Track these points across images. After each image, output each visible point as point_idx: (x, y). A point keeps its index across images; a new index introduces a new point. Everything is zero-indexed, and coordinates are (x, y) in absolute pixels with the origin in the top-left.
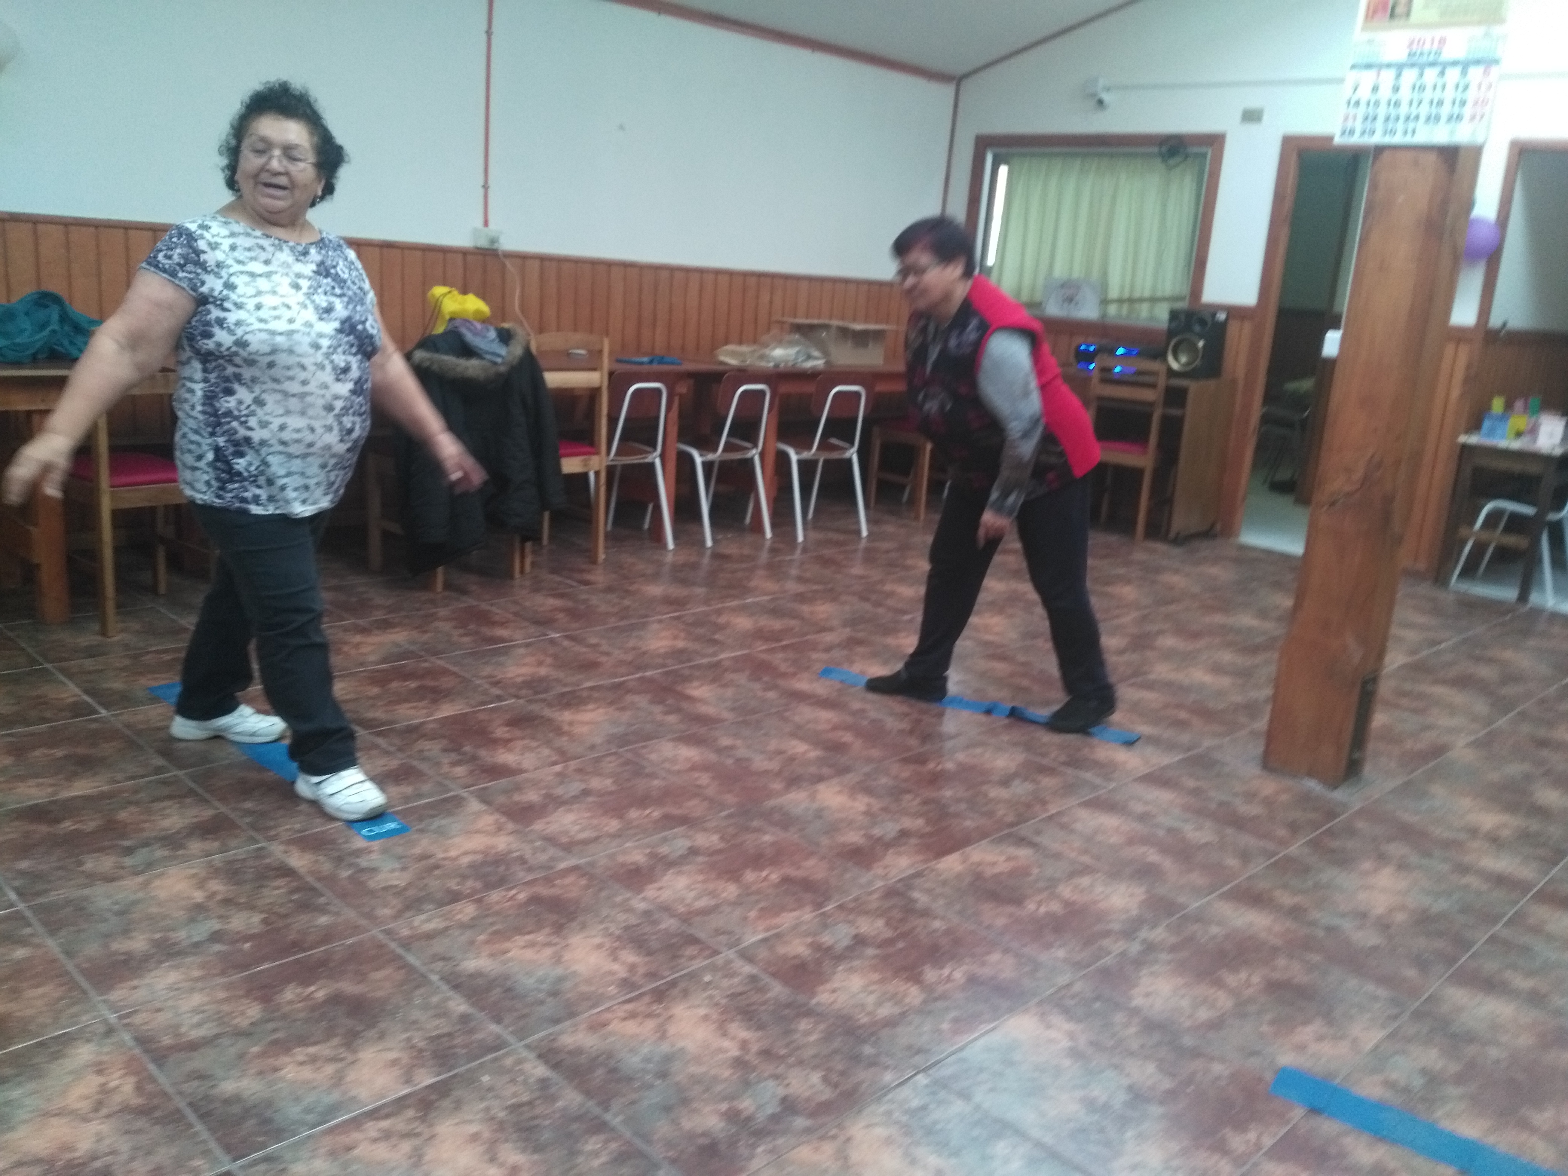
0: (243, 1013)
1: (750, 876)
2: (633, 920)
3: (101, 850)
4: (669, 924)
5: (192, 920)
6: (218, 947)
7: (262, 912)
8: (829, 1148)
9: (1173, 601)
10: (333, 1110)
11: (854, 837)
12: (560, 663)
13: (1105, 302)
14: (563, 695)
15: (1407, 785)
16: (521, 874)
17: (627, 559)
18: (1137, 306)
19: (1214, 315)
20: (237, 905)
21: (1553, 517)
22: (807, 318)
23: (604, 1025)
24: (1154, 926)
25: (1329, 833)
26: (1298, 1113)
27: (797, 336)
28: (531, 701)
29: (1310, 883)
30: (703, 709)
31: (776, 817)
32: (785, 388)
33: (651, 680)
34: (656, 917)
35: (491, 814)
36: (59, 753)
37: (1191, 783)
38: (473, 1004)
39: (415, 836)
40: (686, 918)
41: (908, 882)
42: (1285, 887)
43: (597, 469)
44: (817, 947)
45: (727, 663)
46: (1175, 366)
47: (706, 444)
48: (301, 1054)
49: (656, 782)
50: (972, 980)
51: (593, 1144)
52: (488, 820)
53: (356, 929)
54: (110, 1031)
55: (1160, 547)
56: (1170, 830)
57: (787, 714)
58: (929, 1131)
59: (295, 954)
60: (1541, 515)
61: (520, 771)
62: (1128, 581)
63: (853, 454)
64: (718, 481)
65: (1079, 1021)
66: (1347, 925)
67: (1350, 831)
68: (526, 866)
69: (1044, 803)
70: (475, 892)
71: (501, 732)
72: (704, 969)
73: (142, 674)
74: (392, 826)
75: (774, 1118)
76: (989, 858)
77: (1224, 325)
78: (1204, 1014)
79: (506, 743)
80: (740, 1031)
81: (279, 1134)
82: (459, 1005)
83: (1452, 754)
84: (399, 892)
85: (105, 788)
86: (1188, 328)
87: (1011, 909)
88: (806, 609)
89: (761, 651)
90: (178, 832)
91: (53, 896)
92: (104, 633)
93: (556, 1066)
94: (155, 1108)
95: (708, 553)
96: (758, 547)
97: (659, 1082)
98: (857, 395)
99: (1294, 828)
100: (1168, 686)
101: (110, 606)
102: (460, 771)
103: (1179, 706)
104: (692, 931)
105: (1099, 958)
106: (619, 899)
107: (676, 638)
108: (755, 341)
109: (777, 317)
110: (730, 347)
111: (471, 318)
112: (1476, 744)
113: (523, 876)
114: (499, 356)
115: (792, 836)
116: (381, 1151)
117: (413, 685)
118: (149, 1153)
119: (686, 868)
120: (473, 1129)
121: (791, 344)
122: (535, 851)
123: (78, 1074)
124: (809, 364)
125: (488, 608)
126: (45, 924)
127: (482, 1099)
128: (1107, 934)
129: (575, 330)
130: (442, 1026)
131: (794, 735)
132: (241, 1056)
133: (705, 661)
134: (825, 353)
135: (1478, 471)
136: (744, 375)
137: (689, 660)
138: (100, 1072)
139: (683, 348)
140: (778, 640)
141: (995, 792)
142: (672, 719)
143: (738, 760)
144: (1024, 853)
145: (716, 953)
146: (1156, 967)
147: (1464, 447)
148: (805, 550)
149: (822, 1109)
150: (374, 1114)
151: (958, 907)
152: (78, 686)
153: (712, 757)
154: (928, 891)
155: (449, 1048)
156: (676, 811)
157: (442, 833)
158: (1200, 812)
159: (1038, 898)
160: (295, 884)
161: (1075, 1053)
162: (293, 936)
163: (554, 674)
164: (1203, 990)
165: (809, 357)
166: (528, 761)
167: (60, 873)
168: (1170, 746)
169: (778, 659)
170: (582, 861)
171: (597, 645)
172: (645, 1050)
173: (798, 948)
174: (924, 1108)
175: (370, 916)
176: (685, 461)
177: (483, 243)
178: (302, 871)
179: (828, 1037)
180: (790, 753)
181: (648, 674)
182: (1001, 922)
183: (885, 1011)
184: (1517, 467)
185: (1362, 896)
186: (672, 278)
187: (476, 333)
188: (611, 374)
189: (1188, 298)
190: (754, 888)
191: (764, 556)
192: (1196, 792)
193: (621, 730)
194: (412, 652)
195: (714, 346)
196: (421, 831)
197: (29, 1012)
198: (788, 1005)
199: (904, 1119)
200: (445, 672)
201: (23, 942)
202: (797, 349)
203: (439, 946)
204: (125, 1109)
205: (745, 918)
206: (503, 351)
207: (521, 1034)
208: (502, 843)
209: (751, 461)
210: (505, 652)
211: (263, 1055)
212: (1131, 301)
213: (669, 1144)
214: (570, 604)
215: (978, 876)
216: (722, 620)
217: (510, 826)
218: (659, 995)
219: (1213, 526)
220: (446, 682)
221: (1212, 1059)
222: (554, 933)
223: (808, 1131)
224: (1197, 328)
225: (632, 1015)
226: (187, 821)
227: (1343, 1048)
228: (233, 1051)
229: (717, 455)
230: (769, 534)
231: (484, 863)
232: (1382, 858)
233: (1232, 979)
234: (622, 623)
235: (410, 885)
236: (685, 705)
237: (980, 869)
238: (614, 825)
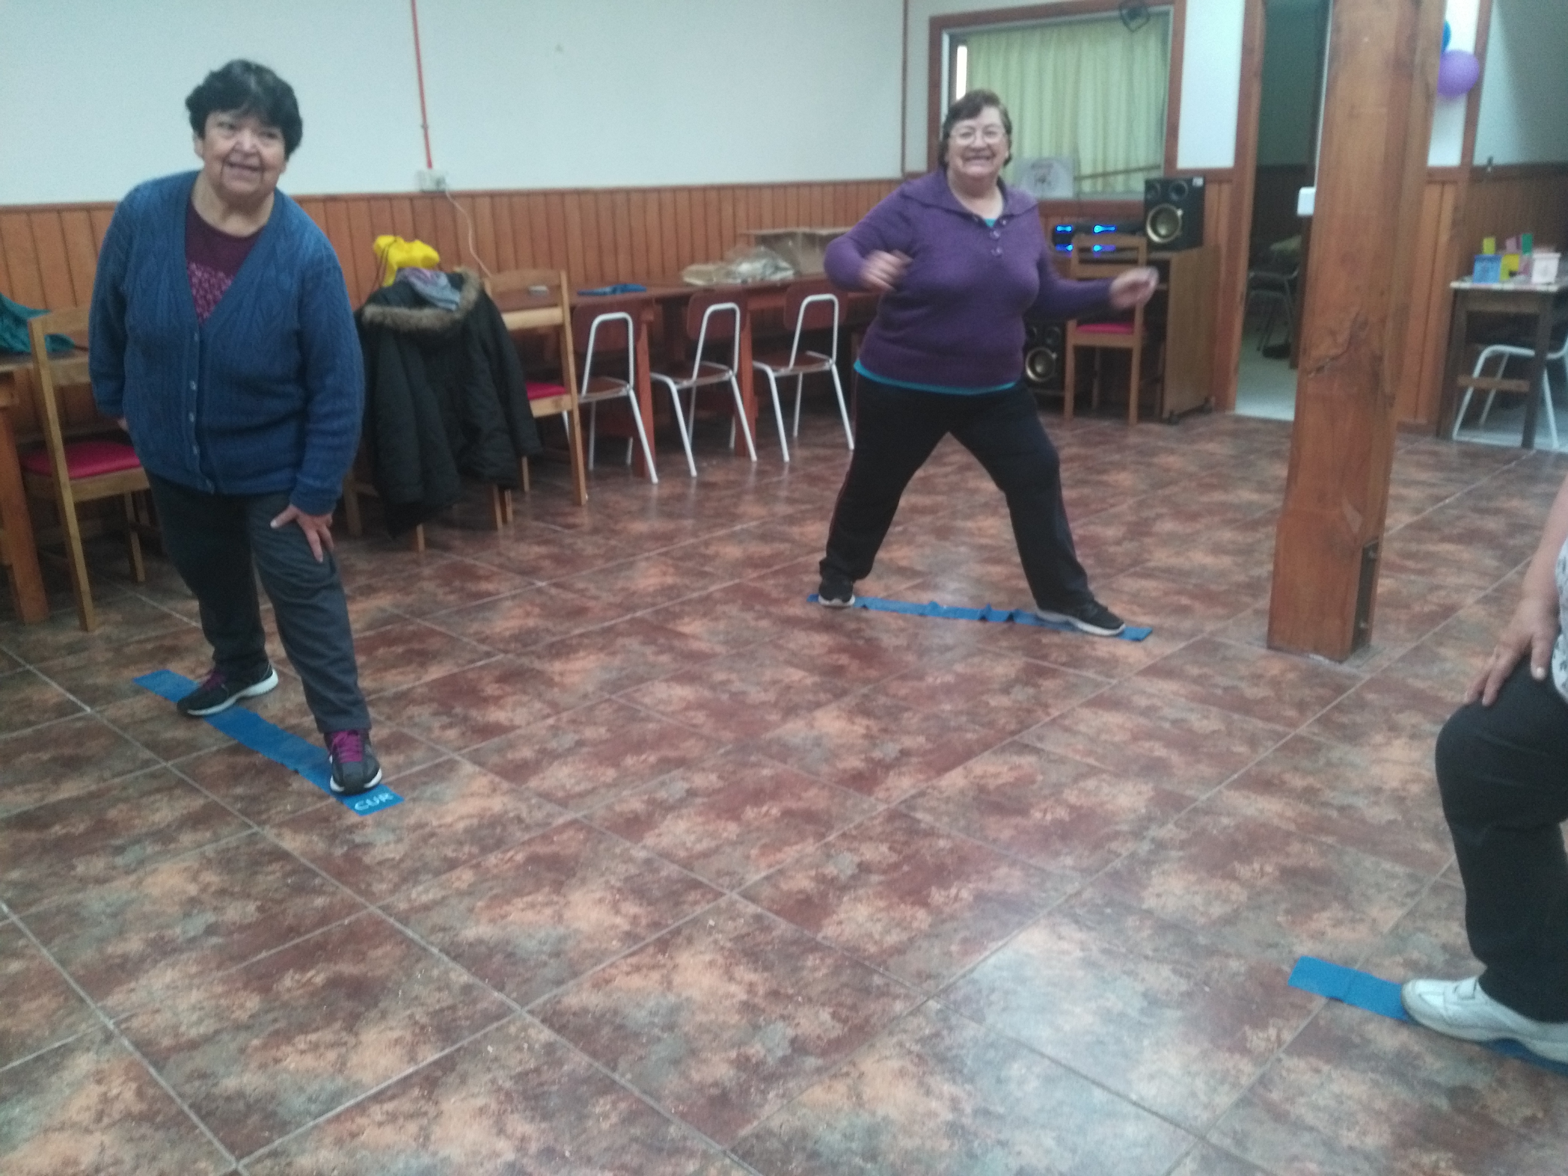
0: (242, 1006)
1: (750, 813)
2: (633, 870)
3: (92, 852)
4: (670, 870)
5: (187, 915)
6: (215, 940)
7: (256, 899)
8: (841, 1087)
9: (1170, 483)
10: (336, 1097)
11: (854, 763)
12: (549, 612)
13: (1078, 179)
14: (552, 645)
15: (1417, 649)
16: (518, 834)
17: (611, 498)
18: (1111, 179)
19: (1190, 181)
20: (232, 894)
21: (1552, 356)
22: (774, 227)
23: (607, 982)
24: (1163, 824)
25: (1338, 708)
26: (1318, 1003)
27: (762, 249)
28: (519, 655)
29: (1322, 762)
30: (695, 645)
31: (775, 749)
32: (755, 304)
33: (642, 621)
34: (656, 865)
35: (485, 775)
36: (45, 756)
37: (1194, 671)
38: (475, 974)
39: (411, 805)
40: (687, 864)
41: (910, 803)
42: (1296, 769)
43: (570, 408)
44: (821, 879)
45: (718, 596)
46: (1155, 238)
47: (681, 370)
48: (301, 1042)
49: (651, 726)
50: (980, 897)
51: (602, 1105)
52: (482, 782)
53: (352, 908)
54: (108, 1038)
55: (1155, 427)
56: (1175, 722)
57: (781, 642)
58: (942, 1059)
59: (292, 939)
60: (1540, 355)
61: (513, 728)
62: (1121, 467)
63: (832, 365)
64: (697, 407)
65: (1090, 929)
66: (1360, 802)
67: (1361, 705)
68: (523, 826)
69: (1046, 706)
70: (471, 856)
71: (491, 689)
72: (708, 913)
73: (126, 666)
74: (384, 797)
75: (785, 1061)
76: (992, 769)
77: (1201, 191)
78: (1217, 910)
79: (496, 700)
80: (745, 973)
81: (283, 1127)
82: (461, 976)
83: (1461, 613)
84: (394, 865)
85: (93, 787)
86: (1165, 199)
87: (1018, 820)
88: (795, 531)
89: (753, 580)
90: (169, 826)
91: (44, 905)
92: (84, 627)
93: (560, 1029)
94: (158, 1112)
95: (694, 482)
96: (745, 472)
97: (665, 1035)
98: (831, 303)
99: (1302, 706)
100: (1169, 573)
101: (87, 601)
102: (452, 734)
103: (1180, 593)
104: (693, 875)
105: (1107, 862)
106: (618, 850)
107: (665, 574)
108: (722, 259)
109: (742, 230)
110: (694, 268)
111: (420, 266)
112: (1486, 600)
113: (520, 835)
114: (452, 302)
115: (791, 767)
116: (388, 1134)
117: (400, 649)
118: (154, 1158)
119: (684, 811)
120: (480, 1102)
121: (758, 257)
122: (530, 809)
123: (78, 1086)
124: (778, 277)
125: (472, 562)
126: (38, 934)
127: (489, 1070)
128: (1116, 835)
129: (535, 266)
130: (446, 999)
131: (789, 663)
132: (242, 1051)
133: (695, 595)
134: (794, 263)
135: (1472, 317)
136: (712, 295)
137: (679, 596)
138: (99, 1082)
139: (648, 273)
140: (769, 566)
141: (996, 701)
142: (664, 658)
143: (733, 695)
144: (1028, 761)
145: (719, 895)
146: (1166, 866)
147: (1457, 292)
148: (792, 469)
149: (836, 1046)
150: (378, 1098)
151: (962, 823)
152: (60, 684)
153: (707, 694)
154: (931, 810)
155: (454, 1020)
156: (672, 754)
157: (436, 799)
158: (1204, 700)
159: (1043, 806)
160: (289, 868)
161: (1088, 963)
162: (289, 920)
163: (541, 623)
164: (1217, 884)
165: (777, 269)
166: (520, 717)
167: (53, 880)
168: (1174, 635)
169: (769, 585)
170: (579, 815)
171: (586, 589)
172: (651, 1003)
173: (803, 882)
174: (937, 1035)
175: (368, 893)
176: (660, 390)
177: (429, 186)
178: (296, 853)
179: (837, 970)
180: (787, 680)
181: (639, 614)
182: (1006, 834)
183: (894, 938)
184: (1512, 309)
185: (1376, 770)
186: (629, 200)
187: (425, 281)
188: (573, 309)
189: (1163, 166)
190: (756, 824)
191: (752, 480)
192: (1199, 680)
193: (614, 675)
194: (398, 616)
195: (680, 266)
196: (414, 800)
197: (25, 1027)
198: (795, 942)
199: (916, 1048)
200: (432, 633)
201: (16, 955)
202: (764, 261)
203: (436, 917)
204: (128, 1116)
205: (748, 857)
206: (456, 297)
207: (523, 1001)
208: (497, 804)
209: (728, 384)
210: (492, 606)
211: (265, 1047)
212: (1105, 175)
213: (679, 1098)
214: (555, 550)
215: (982, 789)
216: (711, 551)
217: (505, 785)
218: (663, 945)
219: (1207, 400)
220: (434, 644)
221: (1228, 956)
222: (554, 892)
223: (819, 1071)
224: (1174, 197)
225: (637, 969)
226: (177, 814)
227: (1363, 930)
228: (233, 1046)
229: (693, 380)
230: (754, 457)
231: (480, 826)
232: (1394, 729)
233: (1244, 871)
234: (610, 564)
235: (406, 855)
236: (676, 643)
237: (982, 782)
238: (610, 774)
